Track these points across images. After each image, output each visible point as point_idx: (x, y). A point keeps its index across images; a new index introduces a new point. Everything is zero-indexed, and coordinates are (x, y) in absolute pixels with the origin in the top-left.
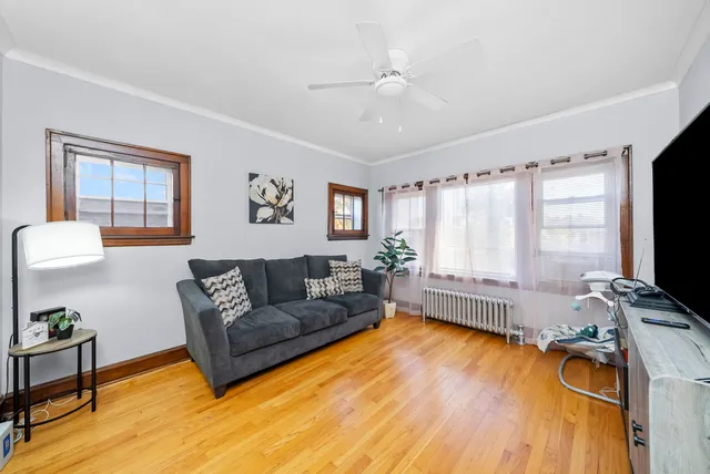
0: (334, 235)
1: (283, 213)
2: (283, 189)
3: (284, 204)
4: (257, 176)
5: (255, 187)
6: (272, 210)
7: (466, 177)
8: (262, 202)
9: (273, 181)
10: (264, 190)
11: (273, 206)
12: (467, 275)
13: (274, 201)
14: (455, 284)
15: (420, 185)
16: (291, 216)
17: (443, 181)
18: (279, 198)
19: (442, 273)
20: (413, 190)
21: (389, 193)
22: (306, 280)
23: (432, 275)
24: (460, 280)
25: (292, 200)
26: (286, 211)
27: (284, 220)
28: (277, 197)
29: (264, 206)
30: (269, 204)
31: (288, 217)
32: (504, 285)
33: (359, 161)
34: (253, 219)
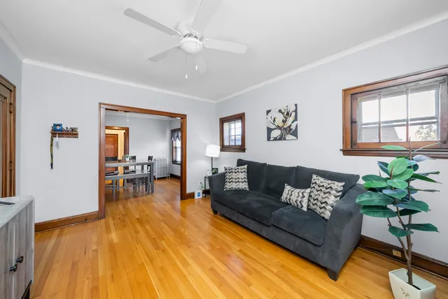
1: (288, 132)
2: (288, 114)
3: (288, 125)
4: (271, 110)
5: (269, 118)
6: (280, 131)
8: (273, 127)
9: (280, 111)
10: (275, 119)
11: (280, 128)
13: (281, 124)
16: (295, 133)
22: (285, 185)
25: (295, 120)
26: (290, 130)
27: (289, 137)
28: (283, 121)
29: (275, 129)
30: (278, 127)
31: (292, 134)
34: (269, 138)
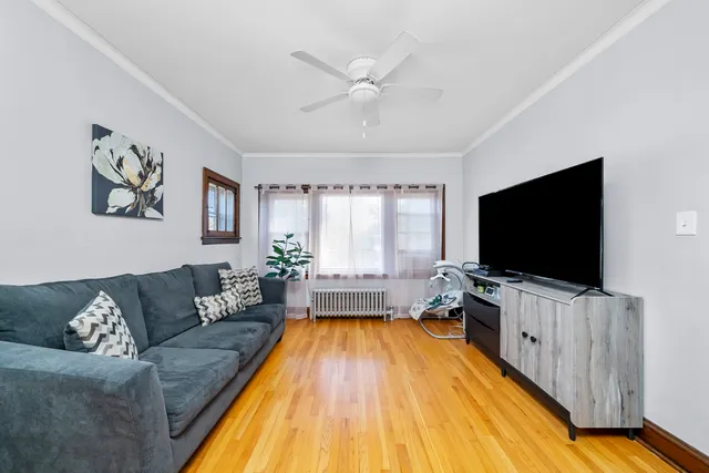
0: (209, 238)
1: (147, 203)
2: (149, 164)
3: (150, 187)
4: (109, 133)
5: (104, 151)
6: (132, 195)
7: (351, 188)
8: (117, 179)
9: (134, 148)
10: (121, 160)
11: (134, 189)
12: (351, 273)
13: (136, 181)
14: (340, 282)
15: (306, 188)
16: (159, 207)
17: (331, 188)
18: (143, 177)
19: (330, 273)
20: (298, 192)
21: (267, 191)
22: (197, 300)
23: (319, 277)
24: (345, 278)
25: (160, 183)
26: (153, 198)
27: (151, 212)
28: (140, 175)
29: (120, 186)
30: (128, 185)
31: (155, 208)
32: (379, 278)
33: (232, 147)
34: (100, 207)
